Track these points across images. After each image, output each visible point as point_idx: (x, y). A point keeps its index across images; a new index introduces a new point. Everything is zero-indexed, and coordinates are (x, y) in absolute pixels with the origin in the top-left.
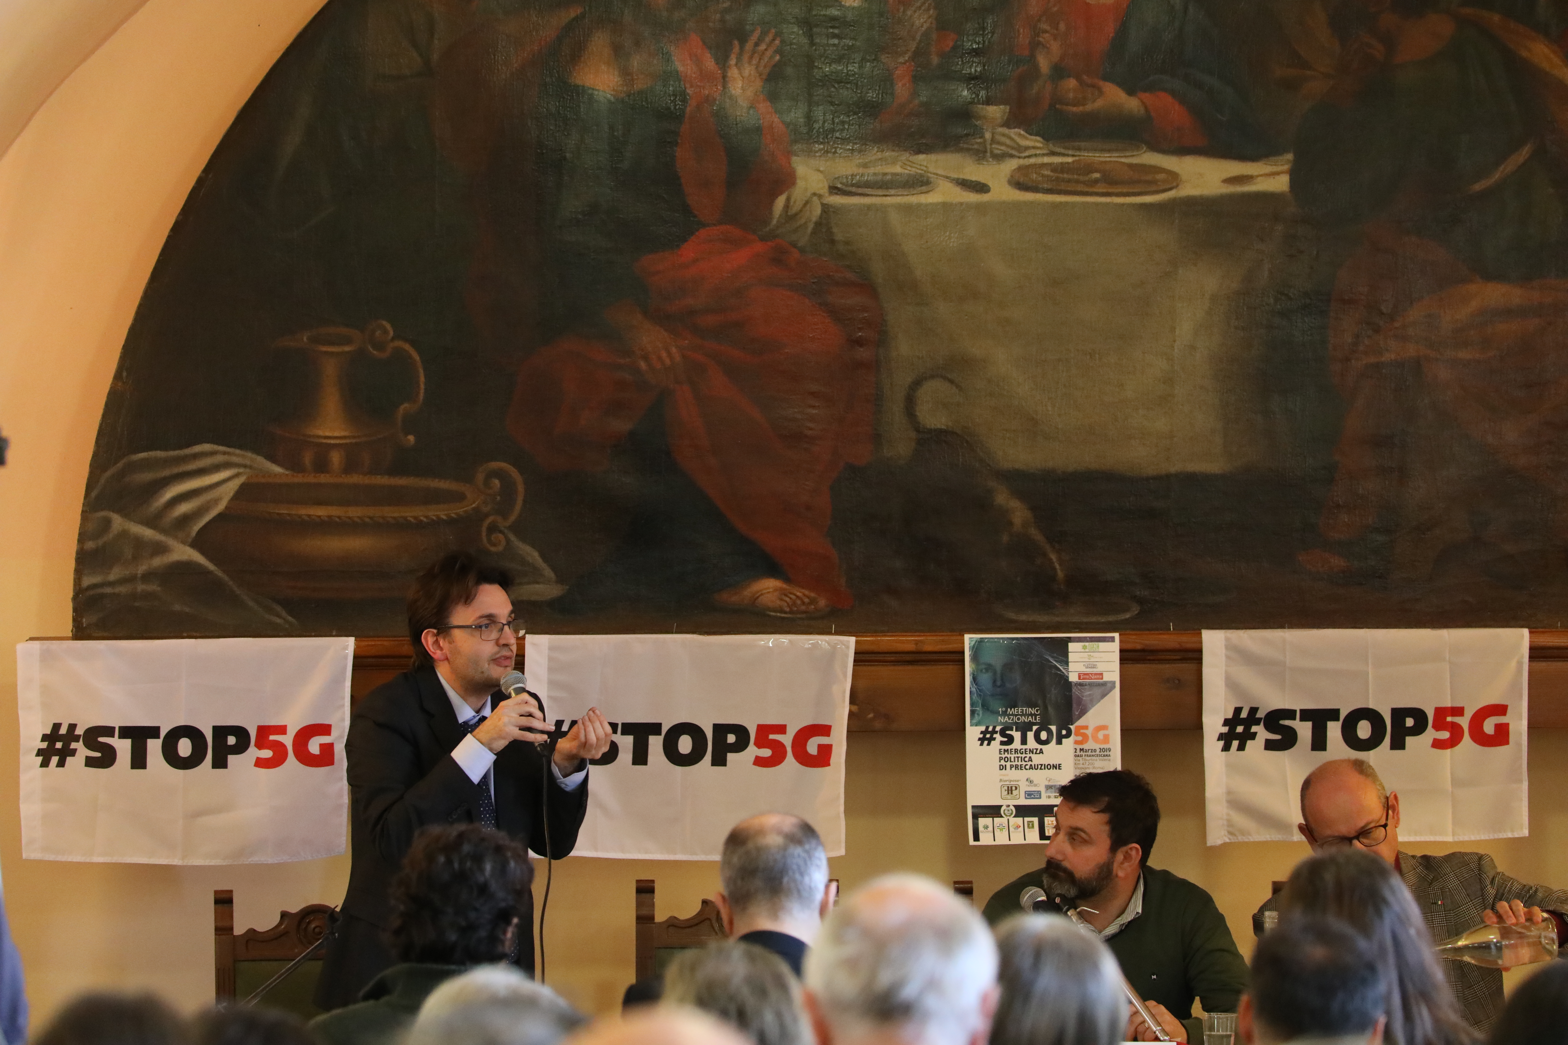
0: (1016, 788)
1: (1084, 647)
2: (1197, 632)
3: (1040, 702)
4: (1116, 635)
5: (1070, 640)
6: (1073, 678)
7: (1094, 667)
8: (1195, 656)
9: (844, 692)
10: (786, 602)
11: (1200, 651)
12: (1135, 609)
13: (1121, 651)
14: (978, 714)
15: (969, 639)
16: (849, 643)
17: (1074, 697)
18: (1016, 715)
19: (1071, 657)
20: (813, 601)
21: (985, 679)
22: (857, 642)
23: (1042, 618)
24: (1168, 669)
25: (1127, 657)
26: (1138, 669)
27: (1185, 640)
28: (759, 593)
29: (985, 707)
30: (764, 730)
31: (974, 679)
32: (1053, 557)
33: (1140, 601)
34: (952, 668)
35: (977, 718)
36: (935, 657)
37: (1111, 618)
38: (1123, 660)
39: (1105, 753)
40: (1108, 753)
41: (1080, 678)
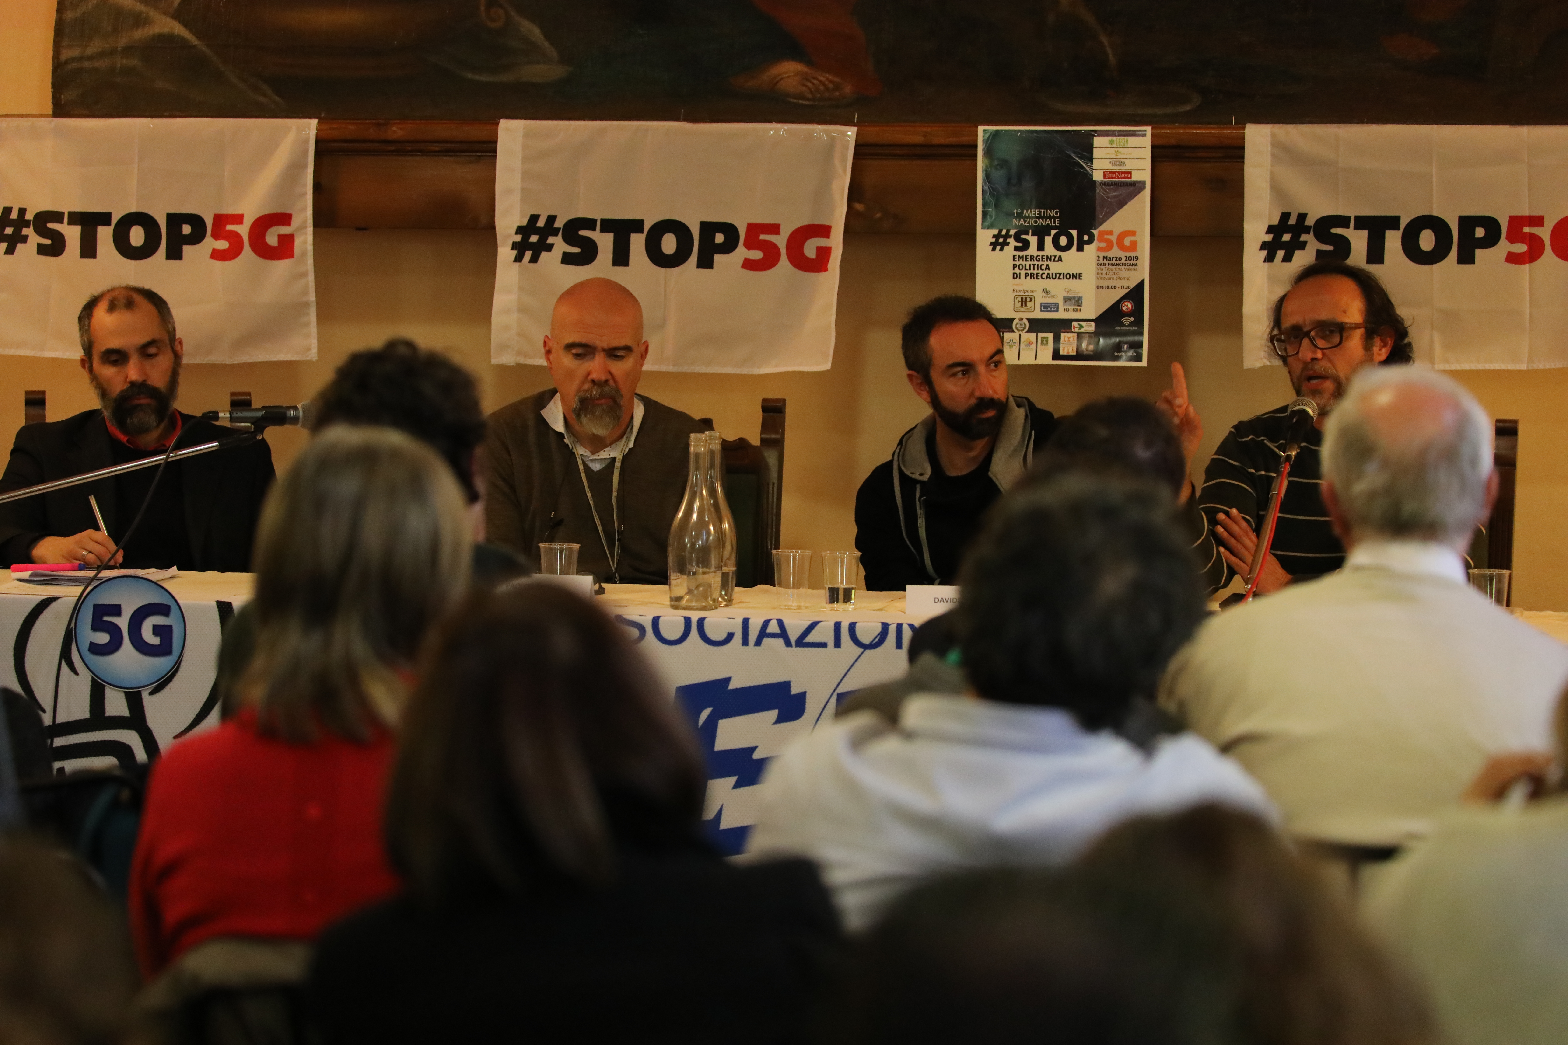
0: (1031, 300)
1: (1112, 142)
2: (1240, 125)
3: (1059, 203)
4: (1148, 129)
7: (1122, 164)
9: (843, 186)
10: (808, 87)
12: (1196, 100)
14: (991, 216)
16: (853, 134)
17: (1097, 197)
18: (1033, 218)
19: (1096, 153)
20: (837, 87)
21: (998, 175)
22: (860, 134)
23: (1093, 109)
24: (1210, 168)
27: (1227, 135)
28: (779, 78)
29: (999, 207)
30: (755, 229)
31: (988, 177)
33: (1203, 91)
34: (963, 163)
35: (989, 221)
36: (943, 151)
37: (1169, 110)
38: (1154, 157)
39: (1132, 262)
40: (1135, 262)
41: (1105, 177)
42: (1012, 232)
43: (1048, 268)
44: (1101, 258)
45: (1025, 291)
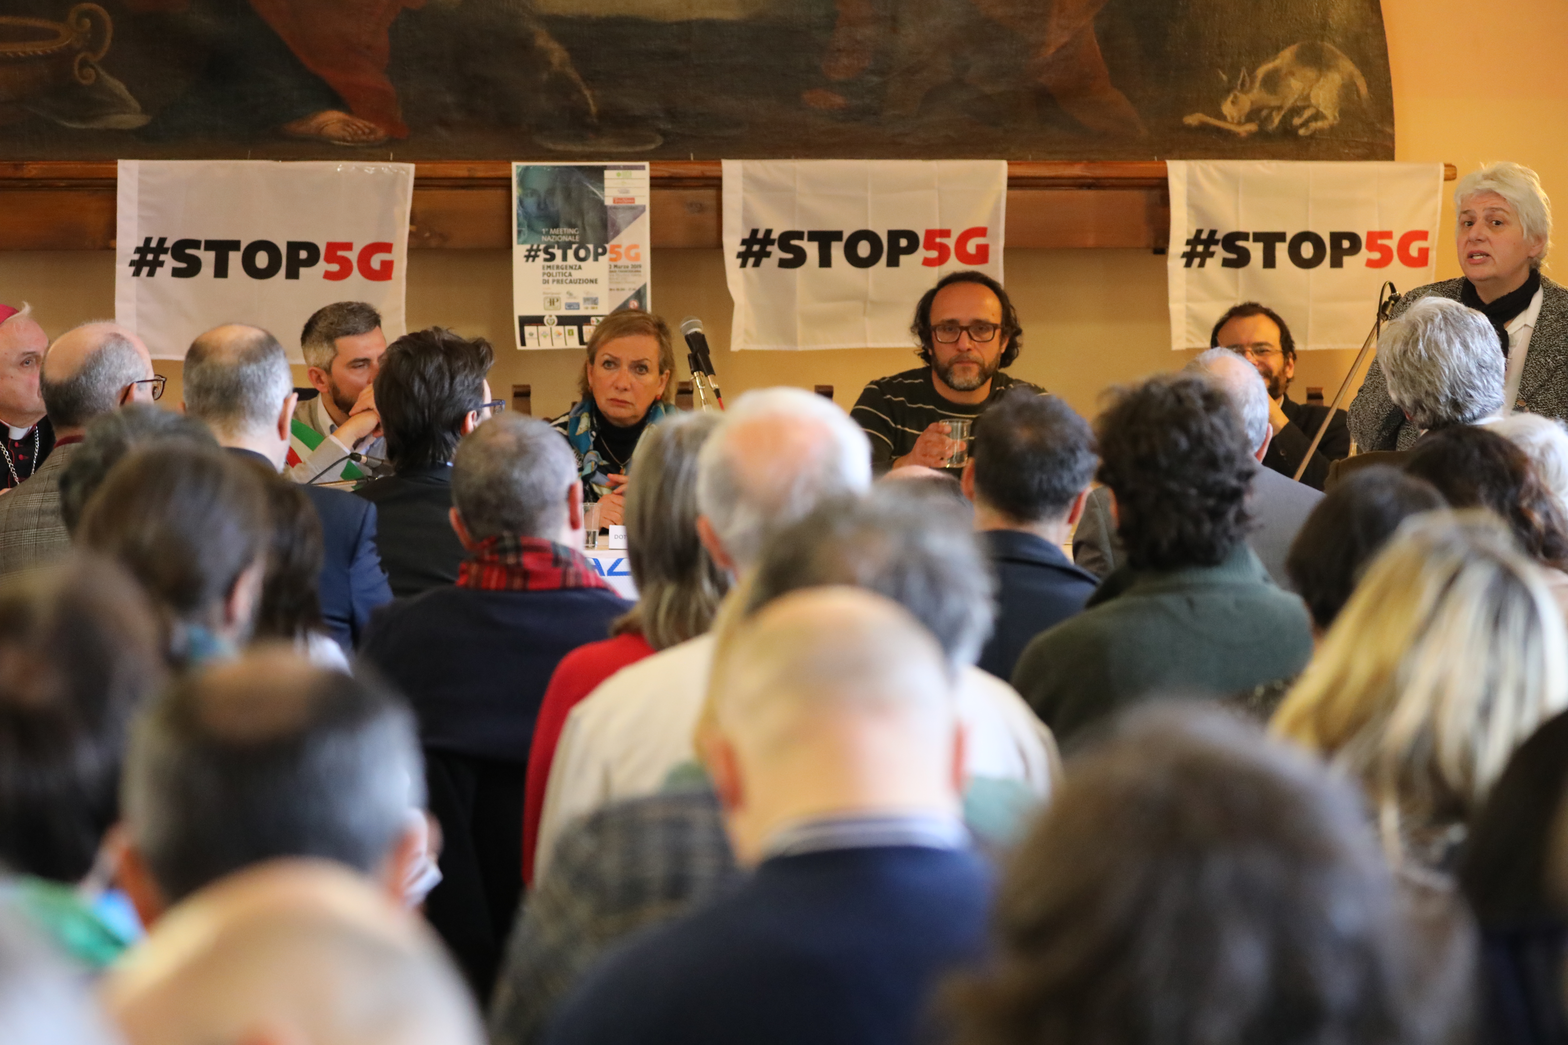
0: (558, 300)
1: (618, 175)
2: (717, 161)
3: (579, 223)
4: (647, 164)
5: (605, 168)
6: (608, 202)
7: (627, 192)
8: (716, 183)
9: (404, 213)
10: (348, 131)
11: (720, 179)
12: (660, 141)
13: (652, 178)
14: (524, 235)
15: (516, 167)
16: (409, 169)
17: (609, 219)
18: (557, 235)
19: (607, 183)
20: (372, 131)
21: (531, 202)
22: (417, 169)
23: (577, 148)
24: (690, 194)
25: (656, 183)
26: (664, 194)
27: (707, 169)
28: (325, 124)
29: (531, 227)
30: (333, 247)
31: (521, 202)
32: (587, 93)
33: (664, 134)
34: (500, 193)
35: (523, 238)
36: (484, 182)
37: (638, 149)
38: (652, 186)
39: (636, 269)
40: (639, 269)
41: (614, 202)
42: (542, 247)
43: (570, 275)
44: (613, 267)
45: (553, 294)
